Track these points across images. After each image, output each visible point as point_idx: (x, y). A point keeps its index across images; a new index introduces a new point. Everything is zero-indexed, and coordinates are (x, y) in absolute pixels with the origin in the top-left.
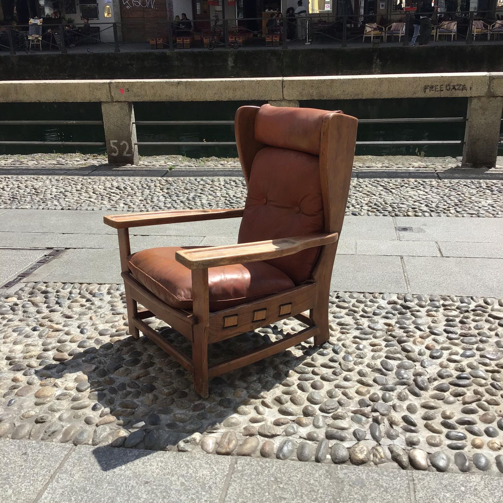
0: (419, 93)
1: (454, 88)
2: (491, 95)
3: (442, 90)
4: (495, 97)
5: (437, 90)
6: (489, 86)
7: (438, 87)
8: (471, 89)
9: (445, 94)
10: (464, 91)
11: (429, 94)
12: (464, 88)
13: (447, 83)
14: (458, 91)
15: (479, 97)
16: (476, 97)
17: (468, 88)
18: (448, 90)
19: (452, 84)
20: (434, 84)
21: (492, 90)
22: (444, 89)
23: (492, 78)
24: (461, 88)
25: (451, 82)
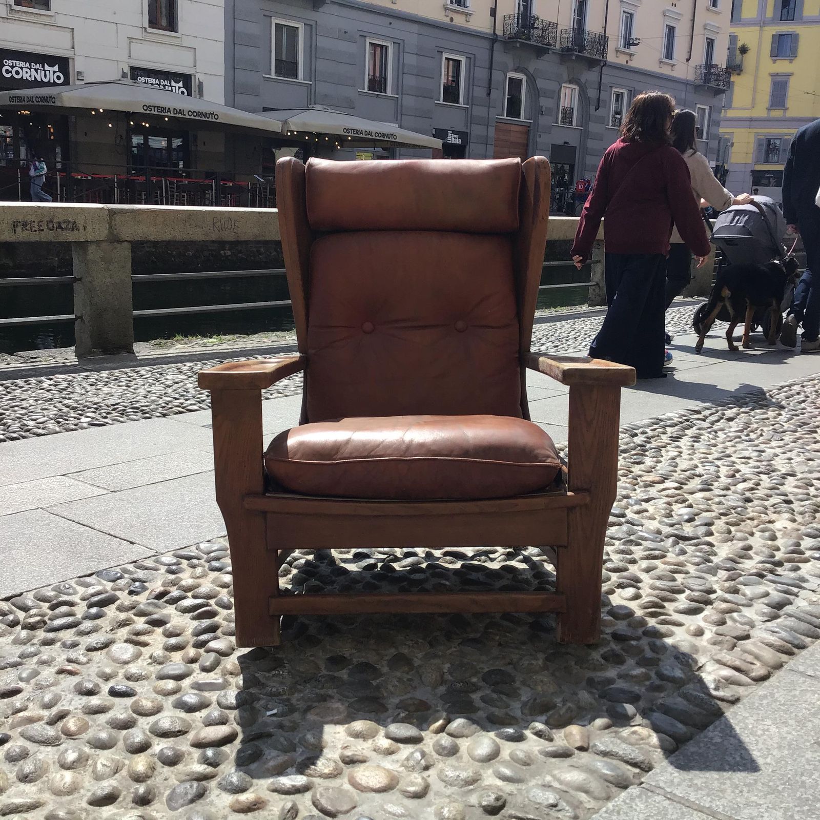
0: (6, 234)
1: (60, 227)
2: (114, 239)
3: (43, 230)
4: (120, 241)
5: (34, 229)
6: (110, 224)
7: (36, 224)
8: (85, 228)
9: (47, 236)
10: (76, 232)
11: (22, 235)
12: (75, 227)
13: (46, 219)
14: (65, 232)
15: (98, 242)
16: (92, 242)
17: (81, 228)
18: (51, 230)
19: (56, 220)
20: (29, 219)
21: (115, 232)
22: (45, 227)
23: (112, 212)
24: (70, 226)
25: (54, 216)
